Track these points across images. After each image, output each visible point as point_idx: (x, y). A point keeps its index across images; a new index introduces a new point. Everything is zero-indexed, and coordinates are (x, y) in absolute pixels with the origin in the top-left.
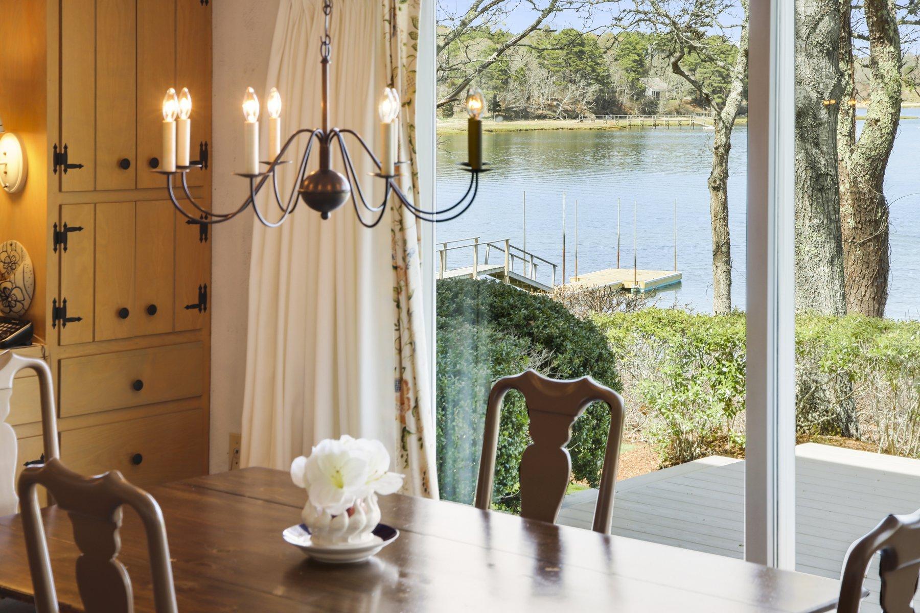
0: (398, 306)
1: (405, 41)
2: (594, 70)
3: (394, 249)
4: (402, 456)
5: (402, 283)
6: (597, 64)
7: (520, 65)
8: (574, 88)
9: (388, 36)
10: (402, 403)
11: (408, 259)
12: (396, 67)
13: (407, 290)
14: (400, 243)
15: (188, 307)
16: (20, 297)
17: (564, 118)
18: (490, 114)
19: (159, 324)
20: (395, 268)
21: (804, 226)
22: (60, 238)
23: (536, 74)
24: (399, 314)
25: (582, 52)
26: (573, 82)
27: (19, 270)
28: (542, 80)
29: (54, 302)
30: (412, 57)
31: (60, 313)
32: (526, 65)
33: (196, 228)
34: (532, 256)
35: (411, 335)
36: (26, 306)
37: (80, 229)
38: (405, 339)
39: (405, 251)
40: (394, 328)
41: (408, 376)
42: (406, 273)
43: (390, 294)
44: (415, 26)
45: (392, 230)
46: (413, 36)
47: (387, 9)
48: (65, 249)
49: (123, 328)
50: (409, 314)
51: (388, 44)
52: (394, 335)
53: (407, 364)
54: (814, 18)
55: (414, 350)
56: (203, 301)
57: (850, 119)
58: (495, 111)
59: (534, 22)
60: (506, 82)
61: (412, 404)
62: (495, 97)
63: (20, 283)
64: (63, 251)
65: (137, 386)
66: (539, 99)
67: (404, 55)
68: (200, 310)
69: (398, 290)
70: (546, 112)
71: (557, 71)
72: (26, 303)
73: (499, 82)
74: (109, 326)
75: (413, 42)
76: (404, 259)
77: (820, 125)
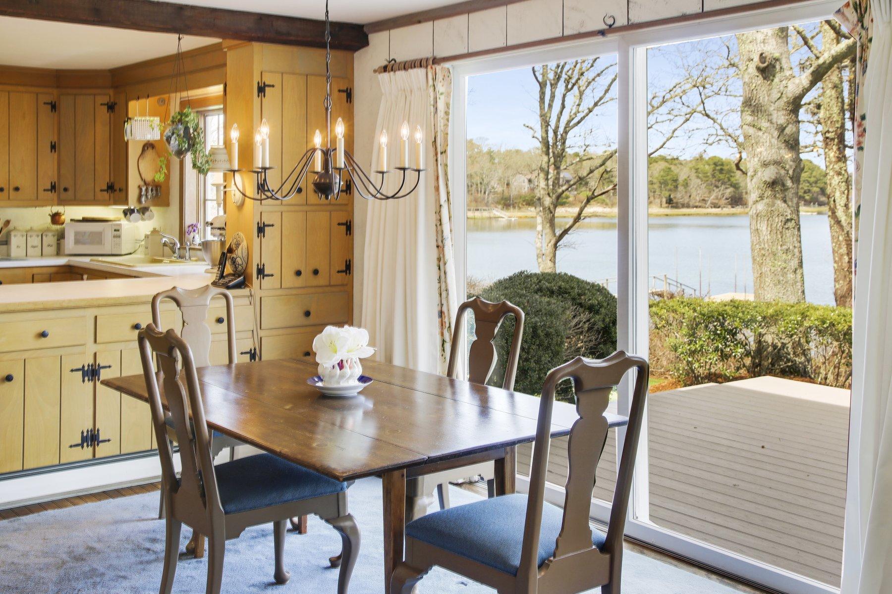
0: (439, 269)
1: (442, 116)
2: (729, 180)
3: (437, 236)
4: (442, 355)
5: (441, 256)
6: (731, 176)
7: (685, 177)
8: (718, 190)
9: (432, 114)
10: (442, 325)
11: (444, 241)
12: (437, 132)
13: (444, 260)
14: (440, 232)
15: (338, 272)
16: (240, 262)
17: (712, 207)
18: (667, 205)
19: (321, 280)
20: (438, 247)
21: (777, 249)
22: (261, 230)
23: (695, 182)
24: (440, 273)
25: (722, 170)
26: (717, 187)
27: (240, 247)
28: (698, 186)
29: (258, 265)
30: (446, 125)
31: (261, 271)
32: (688, 177)
33: (344, 228)
34: (681, 284)
35: (446, 286)
36: (244, 267)
37: (273, 225)
38: (443, 287)
39: (443, 237)
40: (437, 281)
41: (445, 309)
42: (443, 250)
43: (436, 262)
44: (448, 108)
45: (436, 225)
46: (447, 113)
47: (432, 99)
48: (264, 236)
49: (299, 282)
50: (445, 273)
51: (433, 118)
52: (437, 285)
53: (444, 302)
54: (782, 126)
55: (448, 294)
56: (348, 268)
57: (845, 196)
58: (670, 203)
59: (661, 144)
60: (676, 187)
61: (447, 325)
62: (670, 196)
63: (240, 255)
64: (262, 237)
65: (307, 314)
66: (697, 197)
67: (442, 125)
68: (346, 274)
69: (439, 259)
70: (700, 204)
71: (707, 181)
72: (244, 265)
73: (673, 187)
74: (290, 280)
75: (447, 117)
76: (442, 241)
77: (787, 189)
